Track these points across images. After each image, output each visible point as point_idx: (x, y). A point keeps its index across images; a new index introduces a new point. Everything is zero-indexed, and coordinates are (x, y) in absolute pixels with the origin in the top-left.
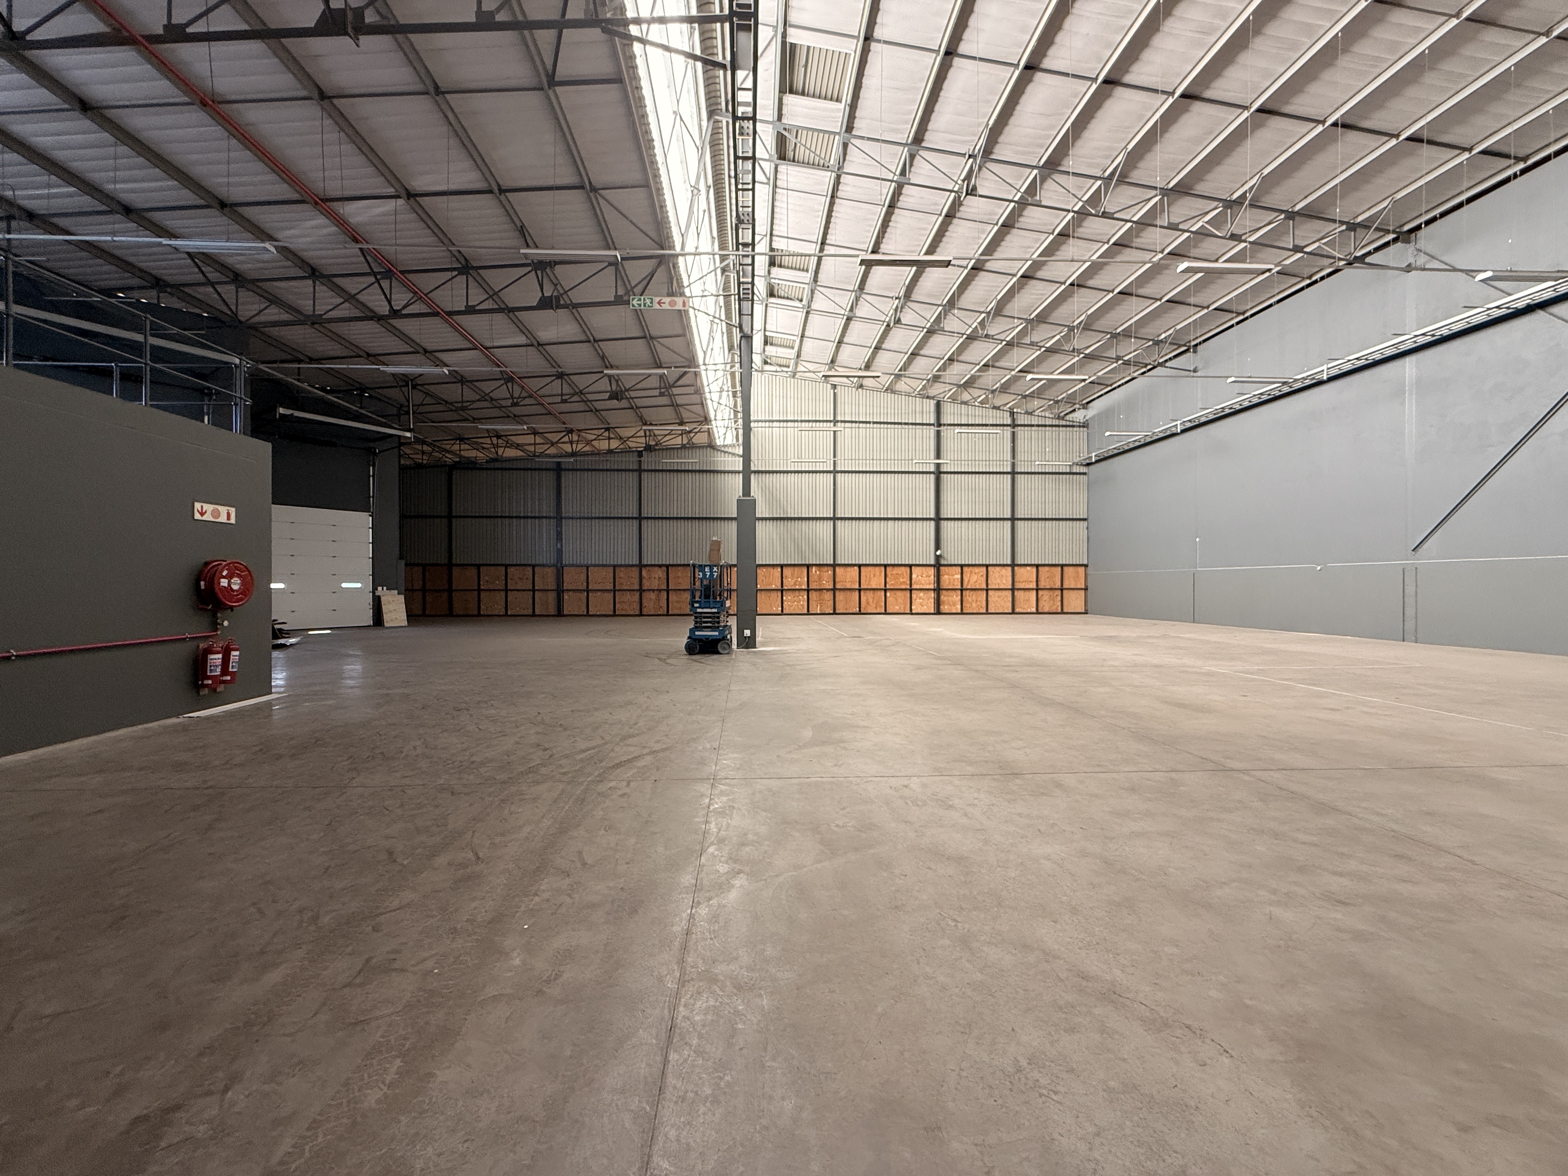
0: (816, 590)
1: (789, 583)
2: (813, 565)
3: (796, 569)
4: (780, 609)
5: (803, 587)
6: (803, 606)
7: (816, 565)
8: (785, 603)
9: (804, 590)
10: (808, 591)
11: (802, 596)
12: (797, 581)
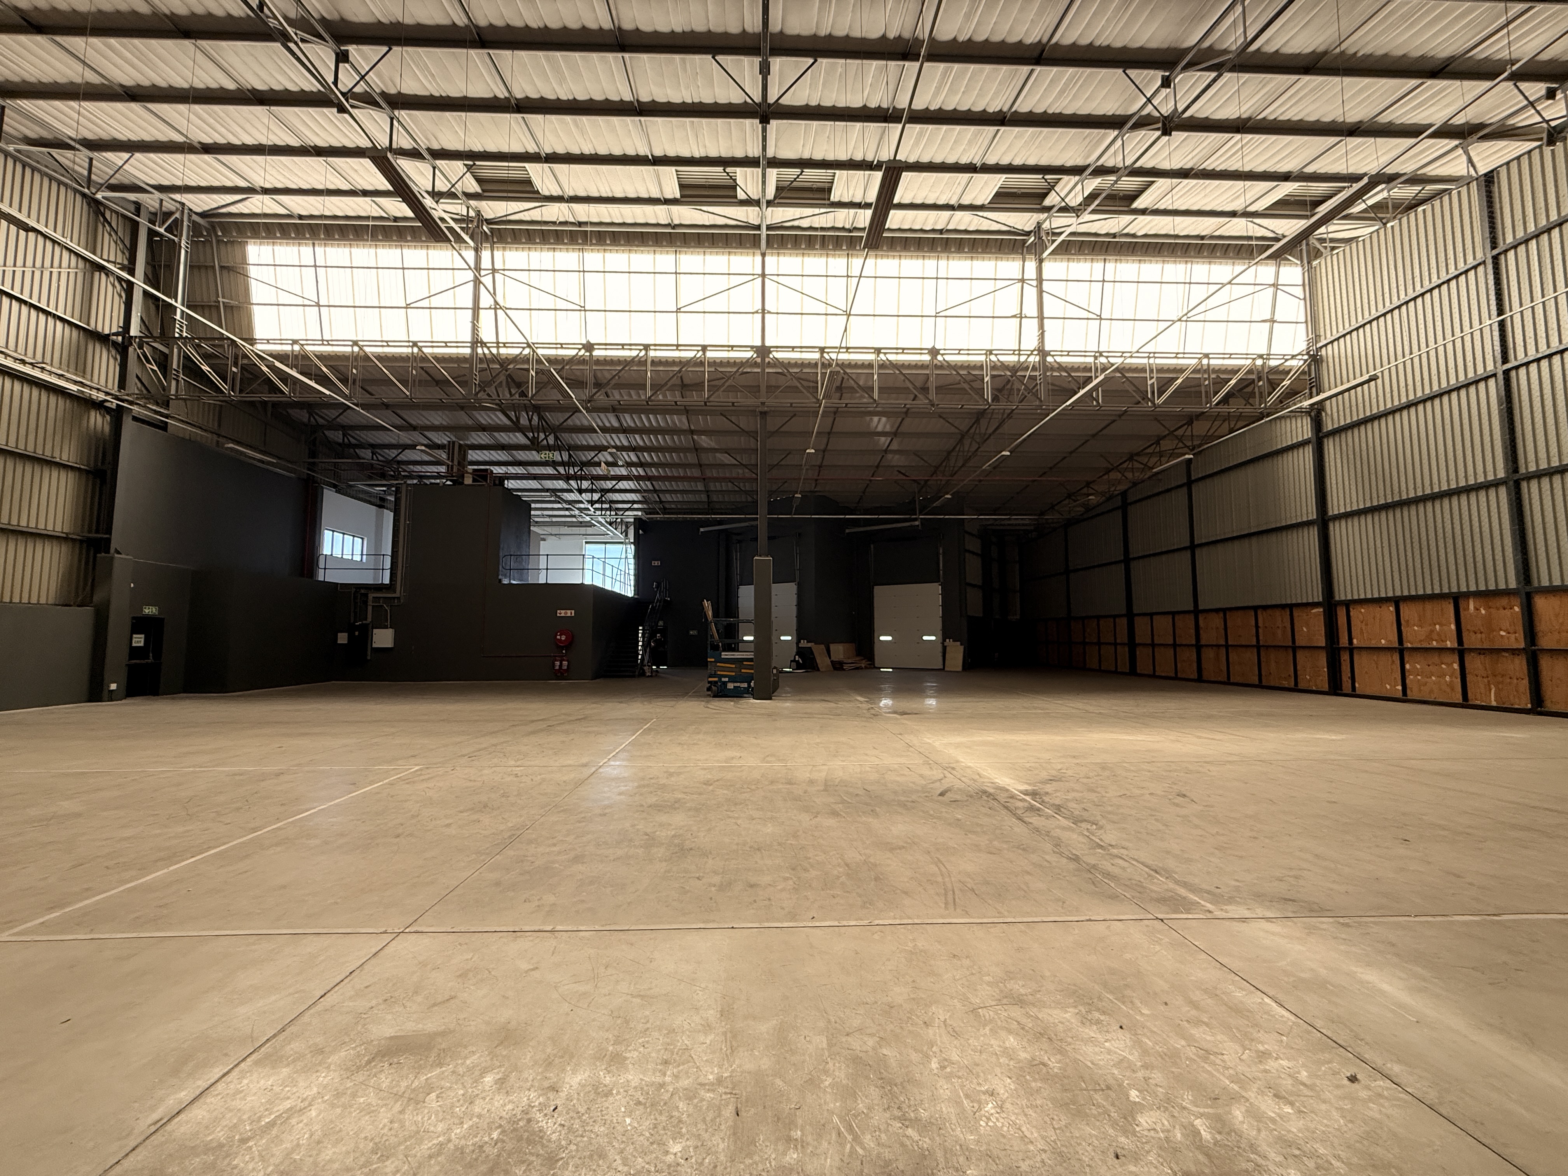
0: (1481, 651)
1: (1415, 635)
2: (1468, 595)
3: (1429, 606)
4: (1400, 688)
5: (1449, 644)
6: (1451, 686)
7: (1478, 594)
8: (1410, 678)
9: (1452, 650)
10: (1461, 653)
11: (1449, 665)
12: (1432, 631)
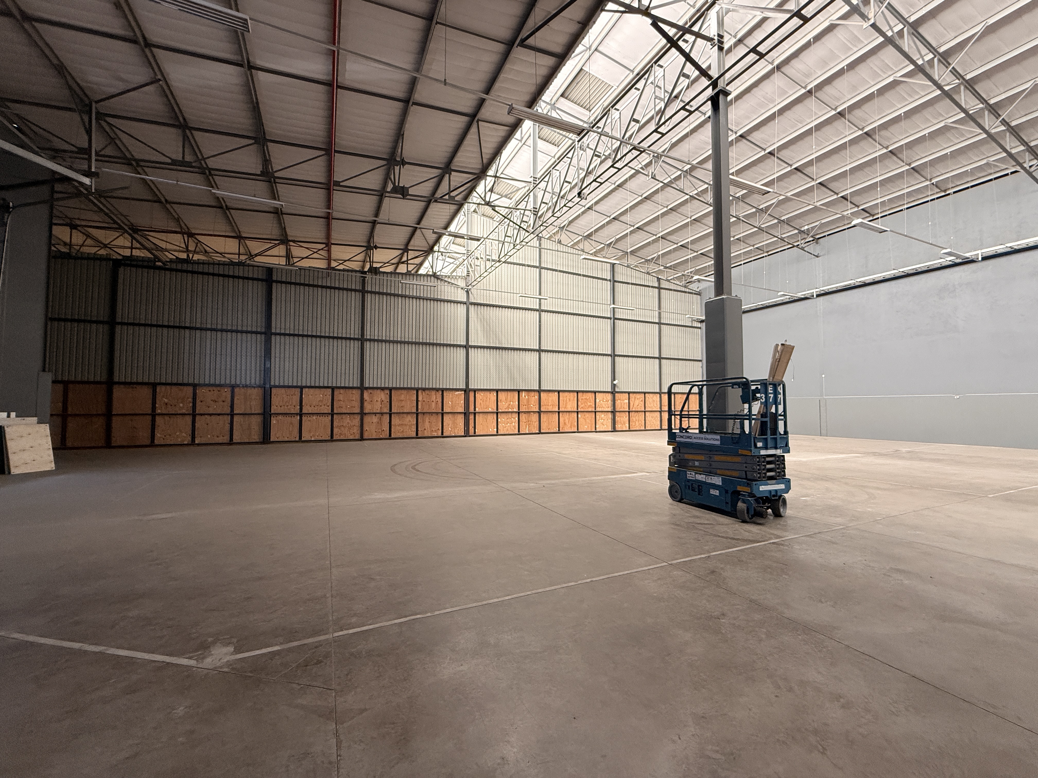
0: (525, 412)
1: (503, 406)
2: (523, 390)
3: (509, 393)
4: (496, 430)
8: (500, 425)
9: (516, 412)
10: (519, 413)
11: (514, 418)
12: (509, 405)
